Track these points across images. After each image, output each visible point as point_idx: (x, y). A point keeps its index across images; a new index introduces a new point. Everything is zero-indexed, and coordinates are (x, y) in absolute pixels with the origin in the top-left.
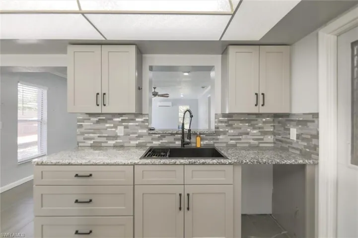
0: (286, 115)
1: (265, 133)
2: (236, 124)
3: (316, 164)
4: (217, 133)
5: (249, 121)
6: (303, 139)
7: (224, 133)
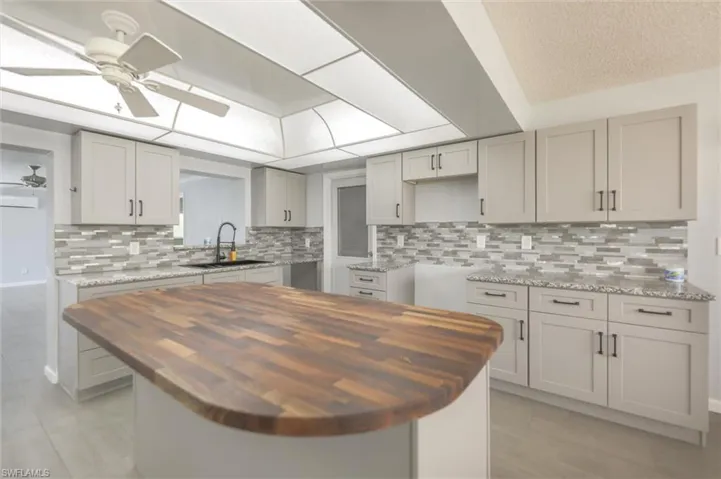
0: (303, 229)
1: (285, 245)
2: (264, 237)
3: (322, 261)
4: (248, 246)
5: (273, 234)
6: (315, 246)
7: (254, 246)
